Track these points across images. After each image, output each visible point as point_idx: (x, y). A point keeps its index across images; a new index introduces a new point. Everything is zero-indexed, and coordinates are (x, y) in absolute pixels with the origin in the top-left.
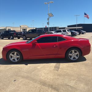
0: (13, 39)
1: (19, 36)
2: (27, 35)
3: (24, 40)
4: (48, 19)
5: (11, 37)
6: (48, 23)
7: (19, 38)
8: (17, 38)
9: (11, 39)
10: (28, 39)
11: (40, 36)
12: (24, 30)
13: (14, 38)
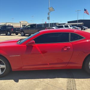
0: (10, 35)
1: (17, 31)
3: (22, 36)
4: (49, 14)
5: (9, 33)
7: (17, 34)
8: (15, 34)
9: (9, 35)
11: (40, 32)
12: (24, 26)
13: (12, 34)
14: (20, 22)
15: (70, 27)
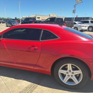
14: (50, 15)
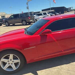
2: (9, 21)
4: (27, 4)
6: (28, 8)
10: (10, 25)
15: (48, 14)
